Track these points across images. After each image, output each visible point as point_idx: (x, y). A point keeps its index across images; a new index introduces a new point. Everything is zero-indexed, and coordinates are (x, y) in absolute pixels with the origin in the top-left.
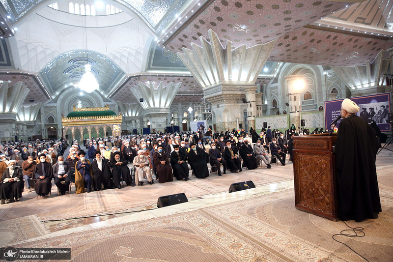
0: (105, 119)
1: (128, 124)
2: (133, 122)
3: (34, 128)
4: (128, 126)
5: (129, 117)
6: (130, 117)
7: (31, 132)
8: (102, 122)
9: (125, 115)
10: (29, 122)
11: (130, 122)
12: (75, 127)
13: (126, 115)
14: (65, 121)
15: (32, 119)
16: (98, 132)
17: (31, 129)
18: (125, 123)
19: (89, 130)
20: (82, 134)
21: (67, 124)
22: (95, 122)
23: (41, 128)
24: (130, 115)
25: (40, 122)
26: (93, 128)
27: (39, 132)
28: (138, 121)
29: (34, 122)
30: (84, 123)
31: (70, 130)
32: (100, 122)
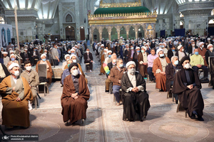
0: (137, 17)
3: (53, 27)
7: (50, 31)
8: (133, 20)
10: (48, 20)
12: (102, 26)
14: (92, 19)
16: (128, 33)
17: (49, 28)
19: (118, 30)
20: (110, 34)
21: (94, 22)
22: (125, 21)
23: (59, 27)
25: (58, 20)
26: (123, 27)
27: (57, 32)
28: (167, 20)
29: (52, 20)
30: (113, 21)
31: (96, 30)
32: (130, 21)
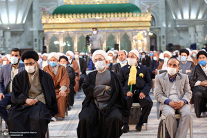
0: (118, 19)
1: (182, 35)
2: (191, 30)
3: (23, 36)
4: (181, 38)
5: (183, 21)
6: (186, 21)
7: (18, 42)
8: (113, 25)
9: (176, 17)
10: (16, 26)
11: (186, 30)
13: (180, 17)
15: (19, 22)
17: (18, 38)
18: (176, 32)
21: (52, 27)
23: (32, 36)
24: (186, 16)
25: (32, 25)
27: (30, 44)
29: (23, 25)
